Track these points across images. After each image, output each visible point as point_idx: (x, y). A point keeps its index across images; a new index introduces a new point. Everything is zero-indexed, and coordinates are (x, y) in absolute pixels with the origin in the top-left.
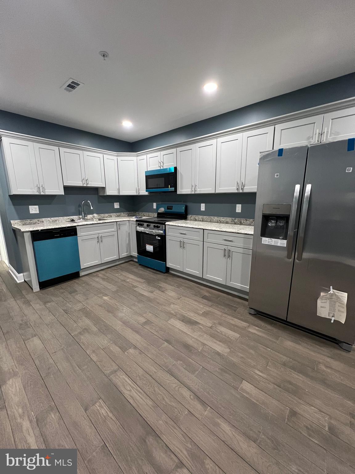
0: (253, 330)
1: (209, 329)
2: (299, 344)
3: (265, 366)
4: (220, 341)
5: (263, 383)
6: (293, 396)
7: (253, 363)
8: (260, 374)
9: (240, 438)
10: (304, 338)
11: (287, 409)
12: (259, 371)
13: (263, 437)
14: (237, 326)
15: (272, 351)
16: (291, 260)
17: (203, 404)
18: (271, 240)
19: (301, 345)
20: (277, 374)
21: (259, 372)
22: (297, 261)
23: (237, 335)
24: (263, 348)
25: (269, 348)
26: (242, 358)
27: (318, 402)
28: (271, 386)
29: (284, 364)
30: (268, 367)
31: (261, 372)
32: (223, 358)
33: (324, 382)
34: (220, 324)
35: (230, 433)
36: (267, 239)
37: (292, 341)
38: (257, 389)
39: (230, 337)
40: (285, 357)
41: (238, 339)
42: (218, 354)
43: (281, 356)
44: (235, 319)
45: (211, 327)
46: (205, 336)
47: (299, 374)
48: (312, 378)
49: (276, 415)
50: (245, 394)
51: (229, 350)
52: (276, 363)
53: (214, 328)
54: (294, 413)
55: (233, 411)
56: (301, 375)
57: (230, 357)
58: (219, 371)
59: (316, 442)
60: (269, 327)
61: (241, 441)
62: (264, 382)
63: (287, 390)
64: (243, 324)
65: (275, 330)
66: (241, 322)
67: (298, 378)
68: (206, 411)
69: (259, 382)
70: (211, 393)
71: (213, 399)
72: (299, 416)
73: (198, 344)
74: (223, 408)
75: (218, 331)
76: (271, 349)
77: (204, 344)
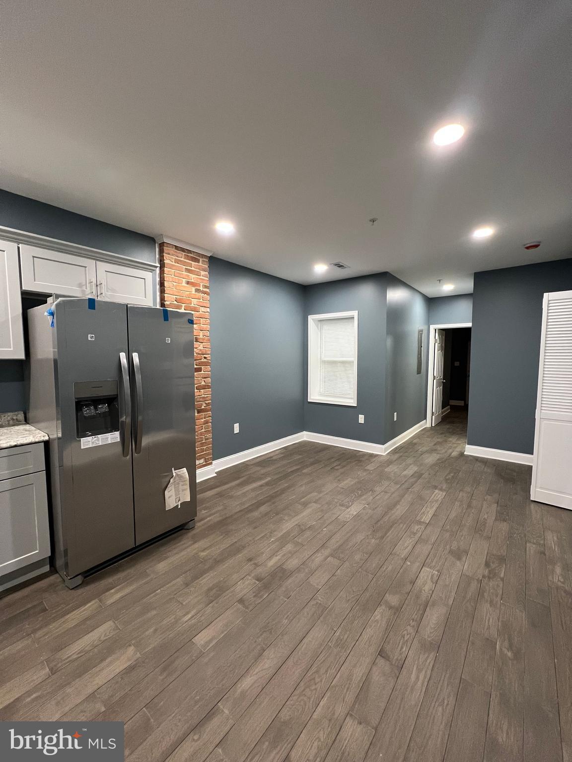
0: (113, 597)
1: (54, 677)
2: (166, 558)
3: (180, 605)
4: (102, 661)
5: (203, 618)
6: (224, 594)
7: (172, 619)
8: (190, 616)
9: (260, 667)
10: (162, 549)
11: (237, 605)
12: (185, 615)
13: (260, 639)
14: (87, 619)
15: (162, 589)
16: (128, 457)
17: (214, 714)
18: (96, 438)
19: (168, 557)
20: (196, 597)
21: (186, 617)
22: (135, 455)
23: (109, 625)
24: (154, 596)
25: (157, 590)
26: (156, 630)
27: (235, 576)
28: (209, 610)
29: (187, 585)
30: (184, 603)
31: (187, 613)
32: (143, 662)
33: (218, 562)
34: (60, 648)
35: (255, 678)
36: (89, 439)
37: (159, 562)
38: (208, 627)
39: (105, 638)
40: (178, 580)
41: (117, 626)
42: (130, 669)
43: (174, 582)
44: (68, 616)
45: (53, 671)
46: (69, 690)
47: (204, 577)
48: (211, 568)
49: (241, 619)
50: (211, 645)
51: (132, 648)
52: (180, 592)
53: (60, 665)
54: (241, 601)
55: (229, 666)
56: (205, 576)
57: (147, 650)
58: (165, 674)
59: (267, 595)
60: (121, 575)
61: (263, 665)
62: (201, 616)
63: (217, 597)
64: (90, 607)
65: (131, 571)
66: (83, 608)
67: (207, 580)
68: (223, 711)
69: (200, 622)
70: (199, 697)
71: (209, 695)
72: (244, 597)
73: (82, 712)
74: (224, 682)
75: (75, 657)
76: (159, 589)
77: (92, 697)
